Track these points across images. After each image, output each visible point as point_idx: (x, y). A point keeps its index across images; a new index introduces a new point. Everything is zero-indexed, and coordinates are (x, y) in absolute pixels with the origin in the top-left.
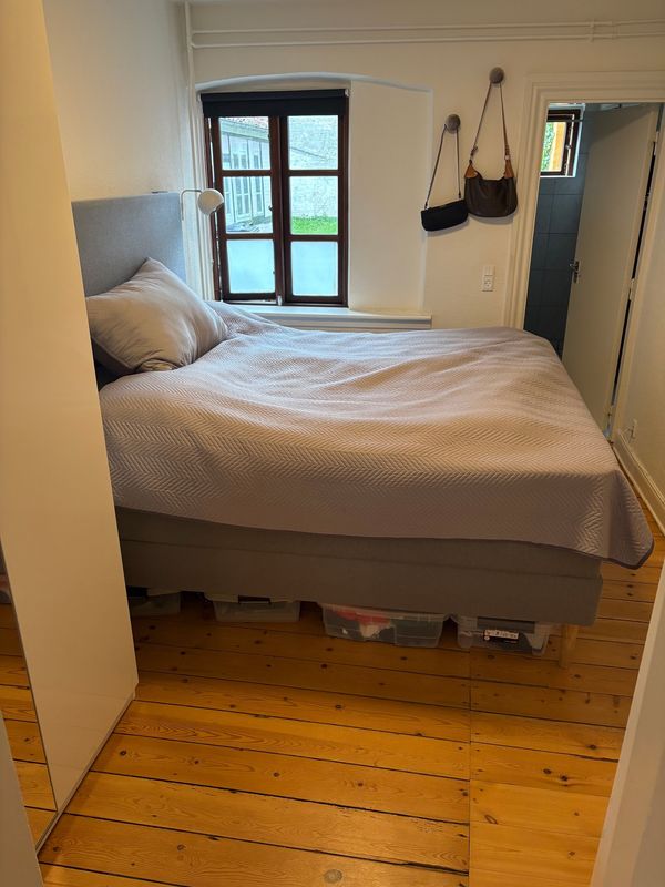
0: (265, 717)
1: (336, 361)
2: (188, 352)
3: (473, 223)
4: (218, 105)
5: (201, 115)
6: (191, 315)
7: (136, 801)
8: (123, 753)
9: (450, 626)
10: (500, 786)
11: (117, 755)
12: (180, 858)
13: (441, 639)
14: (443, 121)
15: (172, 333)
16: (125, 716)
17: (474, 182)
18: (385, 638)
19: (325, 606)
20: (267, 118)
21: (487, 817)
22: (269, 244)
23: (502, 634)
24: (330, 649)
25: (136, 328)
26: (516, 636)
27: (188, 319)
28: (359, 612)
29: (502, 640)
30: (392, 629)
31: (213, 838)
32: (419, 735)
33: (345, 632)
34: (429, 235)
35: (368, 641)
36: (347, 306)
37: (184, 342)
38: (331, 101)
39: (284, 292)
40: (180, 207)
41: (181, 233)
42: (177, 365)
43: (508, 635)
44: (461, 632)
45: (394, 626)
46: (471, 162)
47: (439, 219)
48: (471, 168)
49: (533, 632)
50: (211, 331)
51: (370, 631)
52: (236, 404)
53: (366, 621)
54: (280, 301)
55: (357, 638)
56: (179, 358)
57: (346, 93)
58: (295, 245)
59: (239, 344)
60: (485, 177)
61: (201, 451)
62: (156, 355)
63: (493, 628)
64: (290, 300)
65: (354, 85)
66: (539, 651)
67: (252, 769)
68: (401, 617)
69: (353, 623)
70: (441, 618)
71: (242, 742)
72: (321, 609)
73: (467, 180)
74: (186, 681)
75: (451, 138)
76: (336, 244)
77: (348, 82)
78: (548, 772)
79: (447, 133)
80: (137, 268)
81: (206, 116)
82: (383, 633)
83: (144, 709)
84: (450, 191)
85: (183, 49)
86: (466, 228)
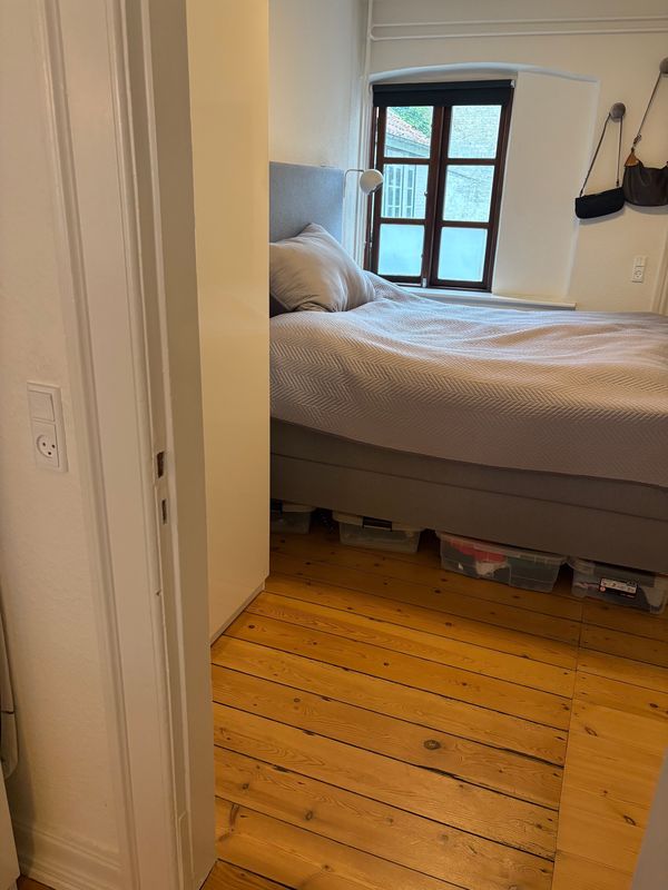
0: (379, 621)
1: (478, 324)
2: (340, 302)
3: (629, 213)
4: (388, 95)
5: (371, 104)
6: (345, 270)
7: (261, 662)
8: (251, 627)
9: (566, 574)
10: (603, 709)
11: (246, 627)
12: (296, 708)
13: (555, 584)
14: (608, 109)
15: (328, 282)
16: (254, 601)
17: (634, 170)
18: (499, 577)
19: (443, 537)
20: (432, 107)
21: (587, 730)
22: (421, 229)
23: (619, 586)
24: (444, 580)
25: (297, 273)
26: (633, 590)
27: (342, 273)
28: (477, 546)
29: (618, 592)
30: (507, 569)
31: (326, 699)
32: (525, 657)
33: (460, 567)
34: (581, 223)
35: (482, 578)
36: (490, 291)
37: (338, 291)
38: (497, 92)
39: (430, 275)
40: (343, 184)
41: (341, 207)
42: (329, 310)
43: (625, 587)
44: (576, 584)
45: (509, 565)
46: (633, 150)
47: (592, 207)
48: (632, 156)
49: (651, 585)
50: (361, 291)
51: (485, 568)
52: (382, 340)
53: (482, 557)
54: (424, 284)
55: (471, 574)
56: (333, 305)
57: (512, 84)
58: (445, 230)
59: (384, 305)
60: (646, 165)
61: (346, 373)
62: (311, 299)
63: (610, 578)
64: (435, 283)
65: (520, 75)
66: (657, 609)
67: (364, 657)
68: (518, 555)
69: (470, 559)
70: (558, 562)
71: (357, 635)
72: (439, 540)
73: (627, 168)
74: (309, 584)
75: (614, 127)
76: (486, 231)
77: (515, 73)
78: (655, 706)
79: (610, 121)
80: (302, 229)
81: (375, 105)
82: (498, 572)
83: (271, 598)
84: (608, 178)
85: (362, 40)
86: (621, 217)
